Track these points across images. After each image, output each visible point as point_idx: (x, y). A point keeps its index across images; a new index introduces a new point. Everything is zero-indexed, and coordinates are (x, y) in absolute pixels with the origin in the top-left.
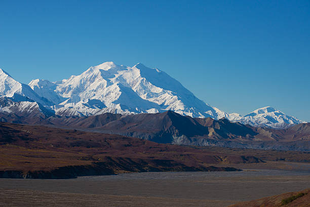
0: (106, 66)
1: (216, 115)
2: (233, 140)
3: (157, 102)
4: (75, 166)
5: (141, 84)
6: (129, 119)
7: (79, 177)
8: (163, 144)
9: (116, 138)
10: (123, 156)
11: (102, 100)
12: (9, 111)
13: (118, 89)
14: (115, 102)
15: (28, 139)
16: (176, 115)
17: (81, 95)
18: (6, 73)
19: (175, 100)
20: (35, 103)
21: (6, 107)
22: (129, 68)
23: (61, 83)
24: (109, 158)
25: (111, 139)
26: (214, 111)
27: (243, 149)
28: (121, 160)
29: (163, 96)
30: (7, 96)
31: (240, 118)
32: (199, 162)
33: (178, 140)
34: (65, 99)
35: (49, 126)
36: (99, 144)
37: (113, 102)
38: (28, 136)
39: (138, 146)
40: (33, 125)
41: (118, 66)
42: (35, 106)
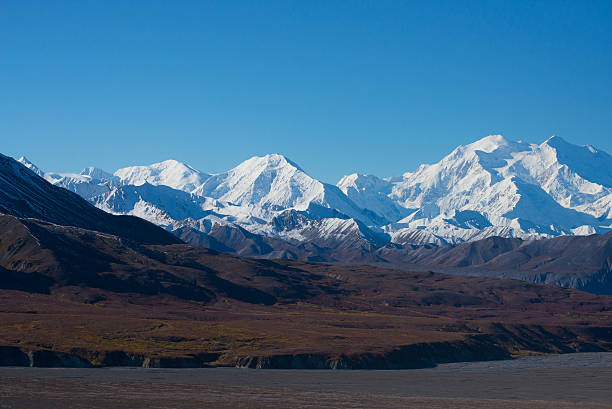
0: (489, 144)
3: (592, 213)
4: (433, 343)
5: (560, 177)
6: (537, 248)
7: (440, 366)
8: (607, 297)
9: (512, 286)
10: (526, 322)
11: (482, 211)
12: (301, 239)
13: (514, 188)
14: (509, 216)
15: (339, 292)
17: (440, 203)
18: (293, 164)
20: (351, 221)
21: (295, 231)
22: (533, 146)
23: (401, 179)
24: (499, 326)
28: (525, 331)
29: (604, 200)
30: (296, 208)
34: (410, 211)
35: (380, 265)
36: (479, 299)
37: (503, 216)
38: (337, 285)
39: (556, 301)
40: (348, 263)
41: (512, 143)
42: (350, 227)
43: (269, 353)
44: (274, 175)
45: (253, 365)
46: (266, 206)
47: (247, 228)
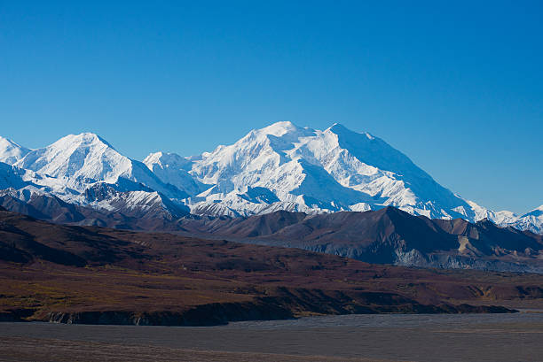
0: (279, 129)
1: (472, 213)
2: (502, 258)
3: (368, 192)
4: (225, 304)
5: (341, 160)
6: (319, 221)
7: (231, 324)
8: (380, 266)
9: (296, 255)
10: (308, 287)
11: (272, 188)
12: (110, 208)
13: (300, 169)
14: (295, 193)
15: (142, 257)
16: (402, 214)
17: (234, 180)
18: (105, 142)
19: (401, 188)
20: (155, 194)
21: (105, 201)
22: (318, 132)
23: (200, 158)
24: (284, 289)
25: (287, 256)
26: (468, 207)
27: (520, 274)
28: (307, 294)
29: (379, 181)
30: (107, 181)
31: (515, 219)
32: (443, 297)
33: (406, 259)
34: (208, 187)
35: (180, 233)
36: (267, 265)
37: (290, 192)
38: (142, 250)
39: (334, 268)
40: (151, 231)
41: (300, 128)
42: (154, 199)
43: (80, 309)
44: (87, 151)
45: (65, 320)
46: (79, 179)
47: (63, 198)
